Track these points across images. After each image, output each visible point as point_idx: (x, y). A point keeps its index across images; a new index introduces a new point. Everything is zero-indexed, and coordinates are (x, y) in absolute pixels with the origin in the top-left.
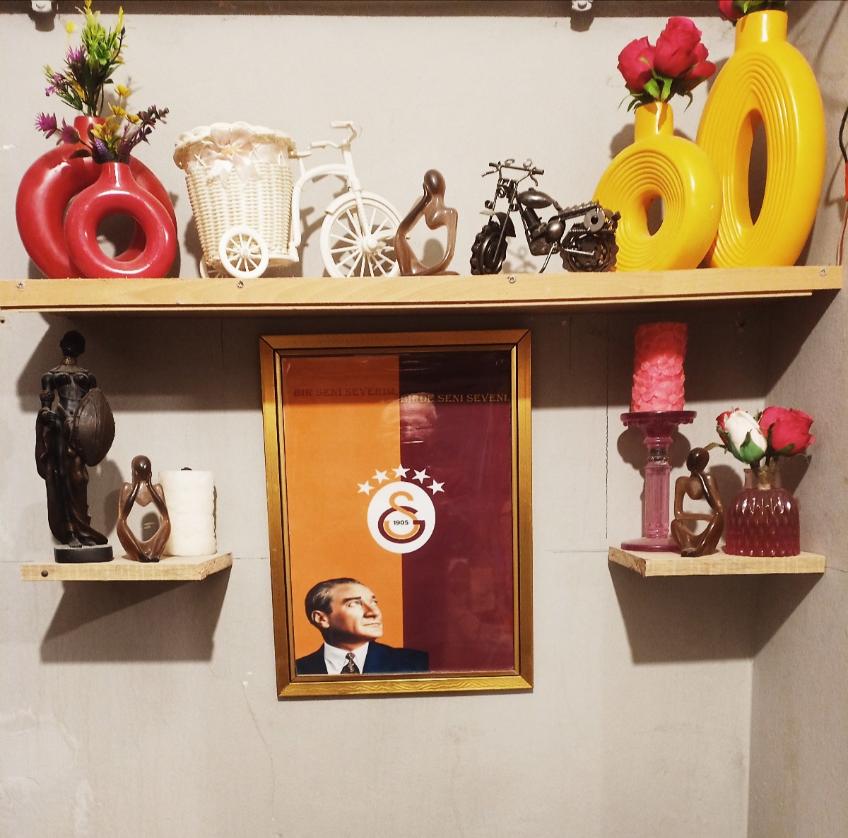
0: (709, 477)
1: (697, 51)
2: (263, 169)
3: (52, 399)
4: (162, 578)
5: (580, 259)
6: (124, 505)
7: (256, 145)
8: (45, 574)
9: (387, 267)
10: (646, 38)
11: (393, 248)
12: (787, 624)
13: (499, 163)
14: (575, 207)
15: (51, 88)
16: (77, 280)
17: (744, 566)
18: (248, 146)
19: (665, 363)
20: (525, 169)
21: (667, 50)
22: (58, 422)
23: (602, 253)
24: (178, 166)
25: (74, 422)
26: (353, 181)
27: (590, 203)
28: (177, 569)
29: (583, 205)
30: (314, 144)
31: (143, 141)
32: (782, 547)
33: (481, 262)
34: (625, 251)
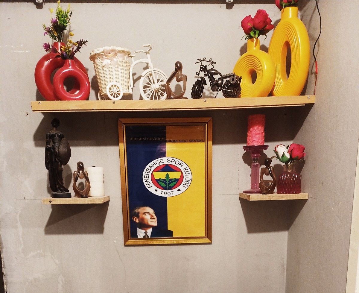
0: (271, 168)
1: (268, 20)
2: (121, 62)
3: (50, 142)
4: (89, 203)
5: (228, 93)
6: (75, 178)
7: (118, 54)
8: (50, 202)
9: (162, 95)
10: (250, 16)
11: (164, 88)
12: (297, 218)
13: (201, 59)
14: (227, 75)
15: (46, 33)
17: (282, 197)
18: (116, 54)
19: (258, 128)
20: (210, 61)
21: (257, 21)
22: (53, 150)
23: (236, 91)
24: (91, 60)
25: (58, 150)
26: (151, 65)
27: (232, 73)
28: (94, 200)
29: (229, 74)
30: (137, 51)
31: (78, 51)
32: (294, 191)
33: (195, 94)
34: (244, 90)
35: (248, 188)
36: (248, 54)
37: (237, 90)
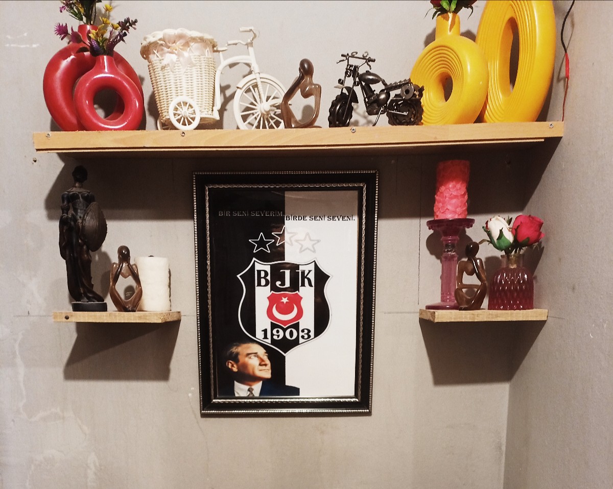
0: (478, 261)
2: (196, 59)
3: (68, 210)
4: (138, 321)
5: (399, 118)
6: (114, 276)
7: (192, 44)
8: (67, 318)
9: (278, 124)
11: (281, 111)
12: (527, 358)
13: (348, 54)
14: (395, 83)
15: (63, 7)
16: (82, 132)
17: (497, 316)
18: (187, 44)
20: (364, 58)
22: (72, 223)
23: (413, 114)
24: (143, 57)
25: (82, 223)
26: (255, 67)
27: (405, 80)
28: (147, 316)
29: (400, 82)
30: (230, 42)
31: (121, 41)
32: (520, 304)
33: (335, 119)
34: (429, 113)
35: (437, 300)
36: (437, 45)
37: (414, 112)
